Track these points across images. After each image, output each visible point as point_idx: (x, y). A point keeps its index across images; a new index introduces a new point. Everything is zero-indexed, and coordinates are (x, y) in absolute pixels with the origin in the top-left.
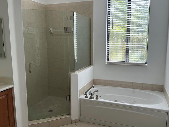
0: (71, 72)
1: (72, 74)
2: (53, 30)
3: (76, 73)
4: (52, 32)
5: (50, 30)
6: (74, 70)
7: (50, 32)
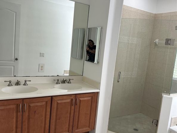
0: (165, 93)
1: (165, 96)
2: (159, 41)
3: (172, 95)
4: (157, 43)
5: (155, 41)
6: (169, 92)
7: (155, 43)
